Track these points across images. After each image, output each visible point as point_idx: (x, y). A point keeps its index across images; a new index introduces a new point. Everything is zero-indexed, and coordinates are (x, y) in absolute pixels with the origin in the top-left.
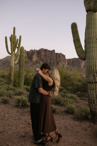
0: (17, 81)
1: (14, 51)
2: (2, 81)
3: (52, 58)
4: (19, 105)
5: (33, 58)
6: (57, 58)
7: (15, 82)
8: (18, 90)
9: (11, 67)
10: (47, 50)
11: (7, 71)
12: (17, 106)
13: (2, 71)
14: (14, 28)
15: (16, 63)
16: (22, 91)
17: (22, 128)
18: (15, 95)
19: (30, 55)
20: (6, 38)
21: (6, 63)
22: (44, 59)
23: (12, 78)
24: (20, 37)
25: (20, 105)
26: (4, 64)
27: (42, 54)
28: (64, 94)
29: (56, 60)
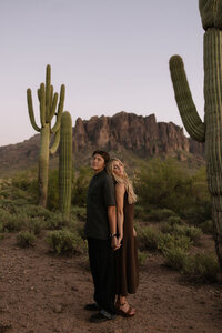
0: (57, 196)
1: (48, 122)
2: (23, 198)
3: (148, 135)
4: (56, 251)
5: (99, 137)
6: (161, 134)
7: (51, 197)
8: (58, 217)
9: (40, 162)
10: (135, 115)
11: (33, 171)
12: (51, 253)
13: (23, 172)
14: (48, 69)
15: (53, 152)
16: (68, 219)
17: (57, 296)
19: (92, 129)
20: (29, 92)
21: (32, 153)
22: (128, 140)
23: (45, 189)
24: (63, 88)
26: (28, 154)
27: (123, 128)
28: (170, 227)
29: (160, 140)
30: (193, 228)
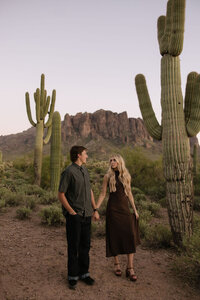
0: (49, 177)
1: (42, 119)
3: (121, 128)
4: (47, 223)
5: (82, 129)
6: (131, 127)
7: (44, 178)
8: (49, 194)
9: (36, 151)
10: (111, 112)
11: (30, 157)
12: (44, 224)
13: (22, 157)
14: (43, 77)
15: (46, 142)
17: (47, 260)
18: (43, 204)
19: (77, 122)
20: (27, 95)
21: (30, 141)
22: (106, 131)
23: (39, 171)
24: (54, 92)
25: (50, 221)
26: (26, 142)
27: (102, 122)
29: (131, 131)
30: (154, 203)
